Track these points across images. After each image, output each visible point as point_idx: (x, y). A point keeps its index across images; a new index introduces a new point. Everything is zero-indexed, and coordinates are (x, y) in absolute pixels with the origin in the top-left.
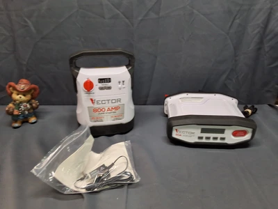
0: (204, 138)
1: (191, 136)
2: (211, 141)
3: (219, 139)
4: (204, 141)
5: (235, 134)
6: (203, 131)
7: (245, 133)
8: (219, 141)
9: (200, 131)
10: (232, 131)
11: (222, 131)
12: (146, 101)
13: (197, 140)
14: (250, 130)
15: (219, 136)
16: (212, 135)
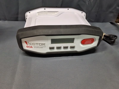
0: (55, 48)
1: (42, 47)
2: (62, 50)
3: (69, 47)
4: (55, 50)
5: (83, 42)
6: (53, 41)
7: (92, 40)
8: (69, 50)
9: (50, 41)
10: (81, 40)
11: (72, 41)
12: (17, 17)
13: (49, 51)
14: (97, 38)
15: (69, 45)
16: (62, 45)
